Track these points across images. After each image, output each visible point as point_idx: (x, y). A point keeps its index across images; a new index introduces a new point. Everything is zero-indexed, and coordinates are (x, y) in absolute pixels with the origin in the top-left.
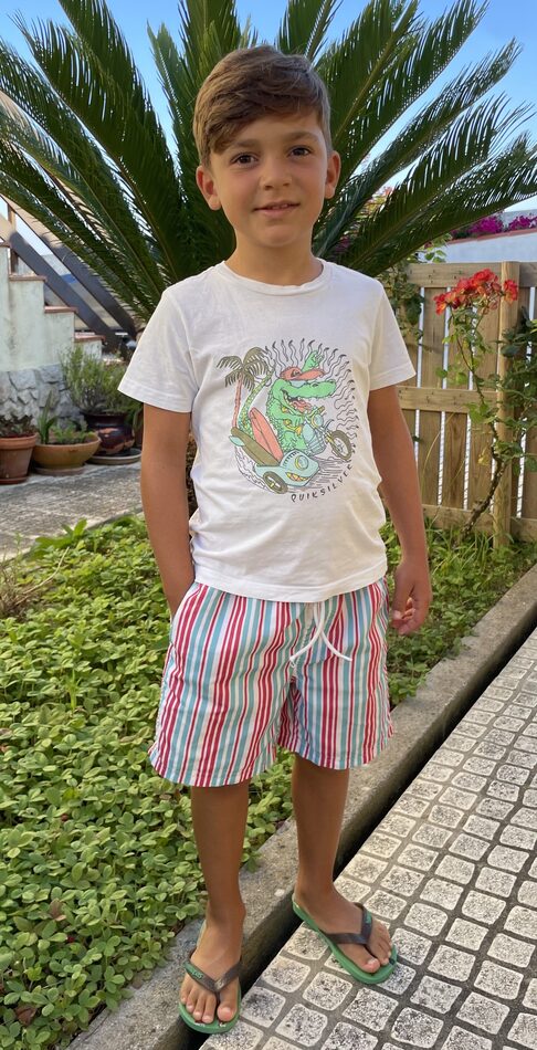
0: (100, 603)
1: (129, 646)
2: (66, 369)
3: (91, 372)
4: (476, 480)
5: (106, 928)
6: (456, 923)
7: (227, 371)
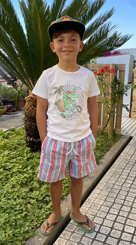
0: (6, 152)
1: (14, 164)
3: (4, 90)
4: (104, 119)
5: (7, 241)
6: (98, 234)
7: (55, 90)
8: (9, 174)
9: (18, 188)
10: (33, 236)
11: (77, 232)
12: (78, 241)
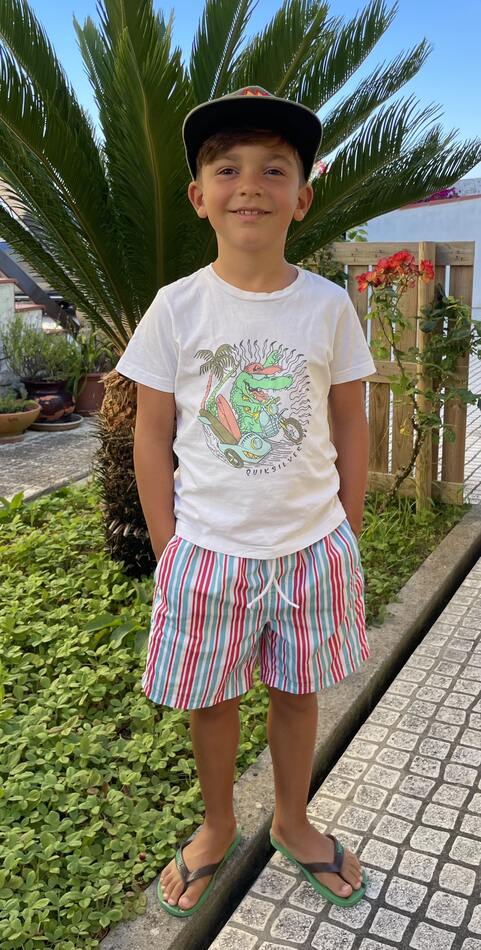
0: (34, 581)
1: (61, 627)
2: (6, 338)
3: (32, 341)
4: (399, 447)
5: (28, 940)
6: (379, 913)
7: (201, 362)
8: (42, 667)
9: (74, 725)
10: (129, 919)
11: (295, 904)
12: (302, 942)
